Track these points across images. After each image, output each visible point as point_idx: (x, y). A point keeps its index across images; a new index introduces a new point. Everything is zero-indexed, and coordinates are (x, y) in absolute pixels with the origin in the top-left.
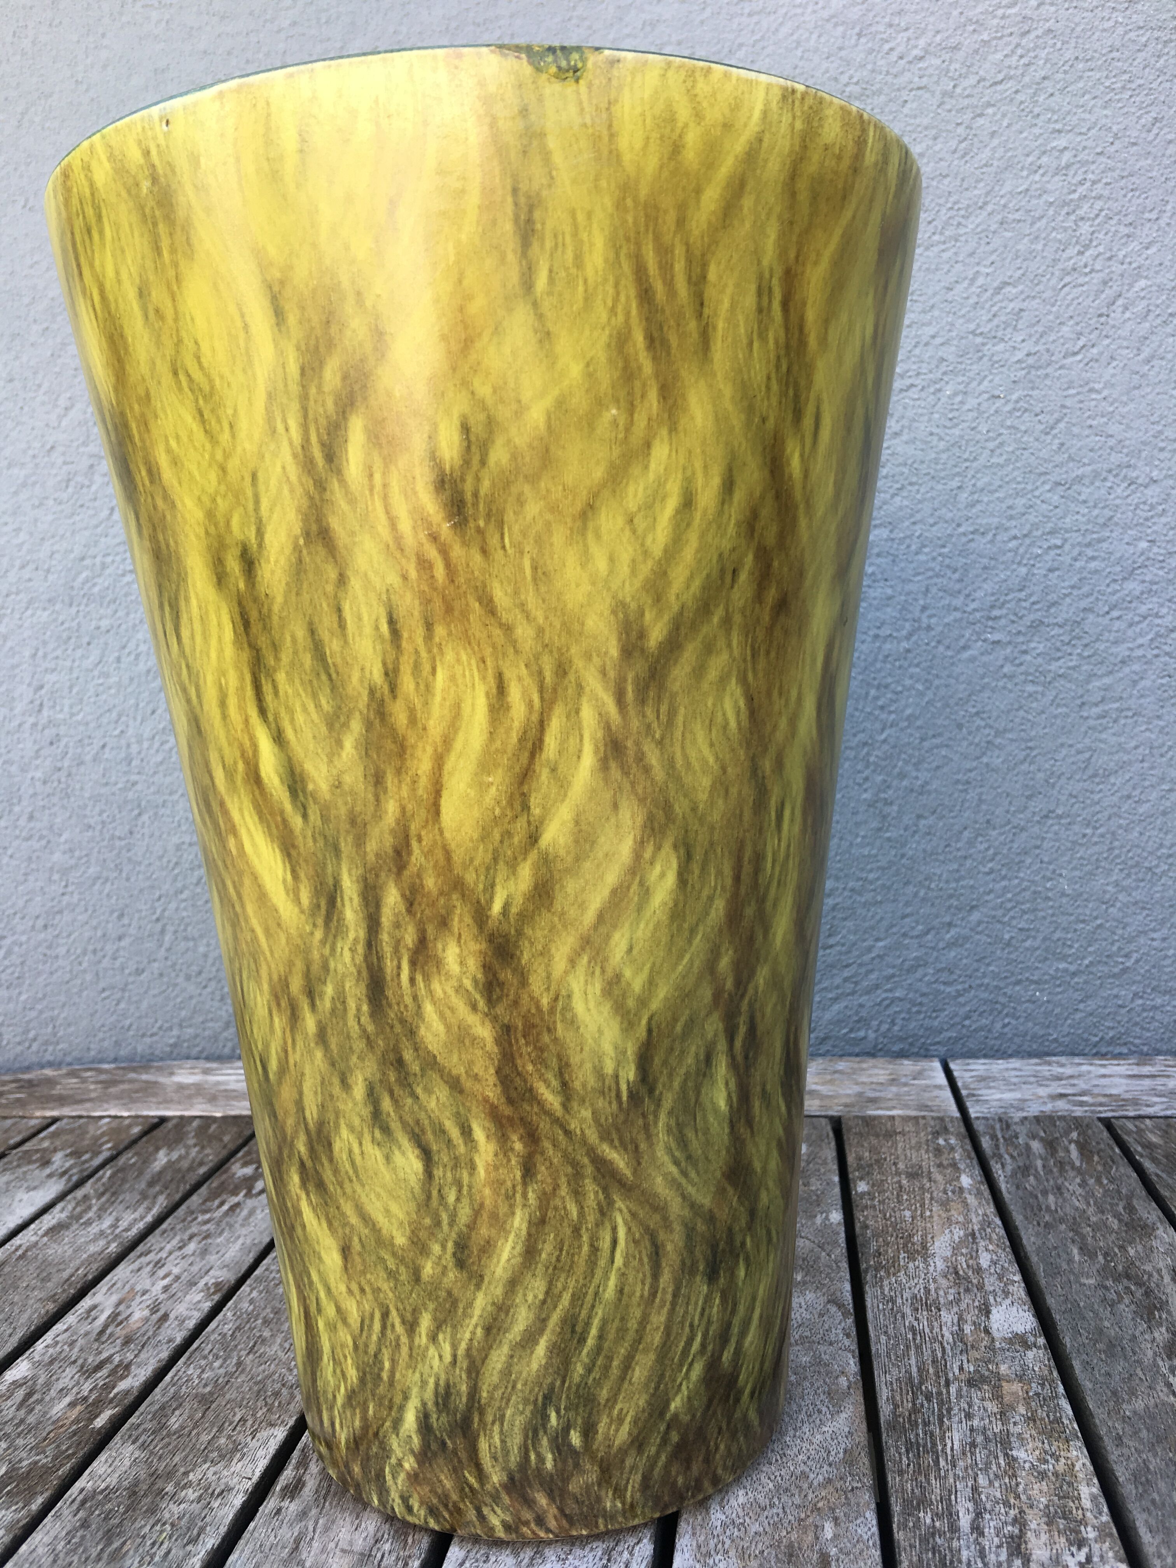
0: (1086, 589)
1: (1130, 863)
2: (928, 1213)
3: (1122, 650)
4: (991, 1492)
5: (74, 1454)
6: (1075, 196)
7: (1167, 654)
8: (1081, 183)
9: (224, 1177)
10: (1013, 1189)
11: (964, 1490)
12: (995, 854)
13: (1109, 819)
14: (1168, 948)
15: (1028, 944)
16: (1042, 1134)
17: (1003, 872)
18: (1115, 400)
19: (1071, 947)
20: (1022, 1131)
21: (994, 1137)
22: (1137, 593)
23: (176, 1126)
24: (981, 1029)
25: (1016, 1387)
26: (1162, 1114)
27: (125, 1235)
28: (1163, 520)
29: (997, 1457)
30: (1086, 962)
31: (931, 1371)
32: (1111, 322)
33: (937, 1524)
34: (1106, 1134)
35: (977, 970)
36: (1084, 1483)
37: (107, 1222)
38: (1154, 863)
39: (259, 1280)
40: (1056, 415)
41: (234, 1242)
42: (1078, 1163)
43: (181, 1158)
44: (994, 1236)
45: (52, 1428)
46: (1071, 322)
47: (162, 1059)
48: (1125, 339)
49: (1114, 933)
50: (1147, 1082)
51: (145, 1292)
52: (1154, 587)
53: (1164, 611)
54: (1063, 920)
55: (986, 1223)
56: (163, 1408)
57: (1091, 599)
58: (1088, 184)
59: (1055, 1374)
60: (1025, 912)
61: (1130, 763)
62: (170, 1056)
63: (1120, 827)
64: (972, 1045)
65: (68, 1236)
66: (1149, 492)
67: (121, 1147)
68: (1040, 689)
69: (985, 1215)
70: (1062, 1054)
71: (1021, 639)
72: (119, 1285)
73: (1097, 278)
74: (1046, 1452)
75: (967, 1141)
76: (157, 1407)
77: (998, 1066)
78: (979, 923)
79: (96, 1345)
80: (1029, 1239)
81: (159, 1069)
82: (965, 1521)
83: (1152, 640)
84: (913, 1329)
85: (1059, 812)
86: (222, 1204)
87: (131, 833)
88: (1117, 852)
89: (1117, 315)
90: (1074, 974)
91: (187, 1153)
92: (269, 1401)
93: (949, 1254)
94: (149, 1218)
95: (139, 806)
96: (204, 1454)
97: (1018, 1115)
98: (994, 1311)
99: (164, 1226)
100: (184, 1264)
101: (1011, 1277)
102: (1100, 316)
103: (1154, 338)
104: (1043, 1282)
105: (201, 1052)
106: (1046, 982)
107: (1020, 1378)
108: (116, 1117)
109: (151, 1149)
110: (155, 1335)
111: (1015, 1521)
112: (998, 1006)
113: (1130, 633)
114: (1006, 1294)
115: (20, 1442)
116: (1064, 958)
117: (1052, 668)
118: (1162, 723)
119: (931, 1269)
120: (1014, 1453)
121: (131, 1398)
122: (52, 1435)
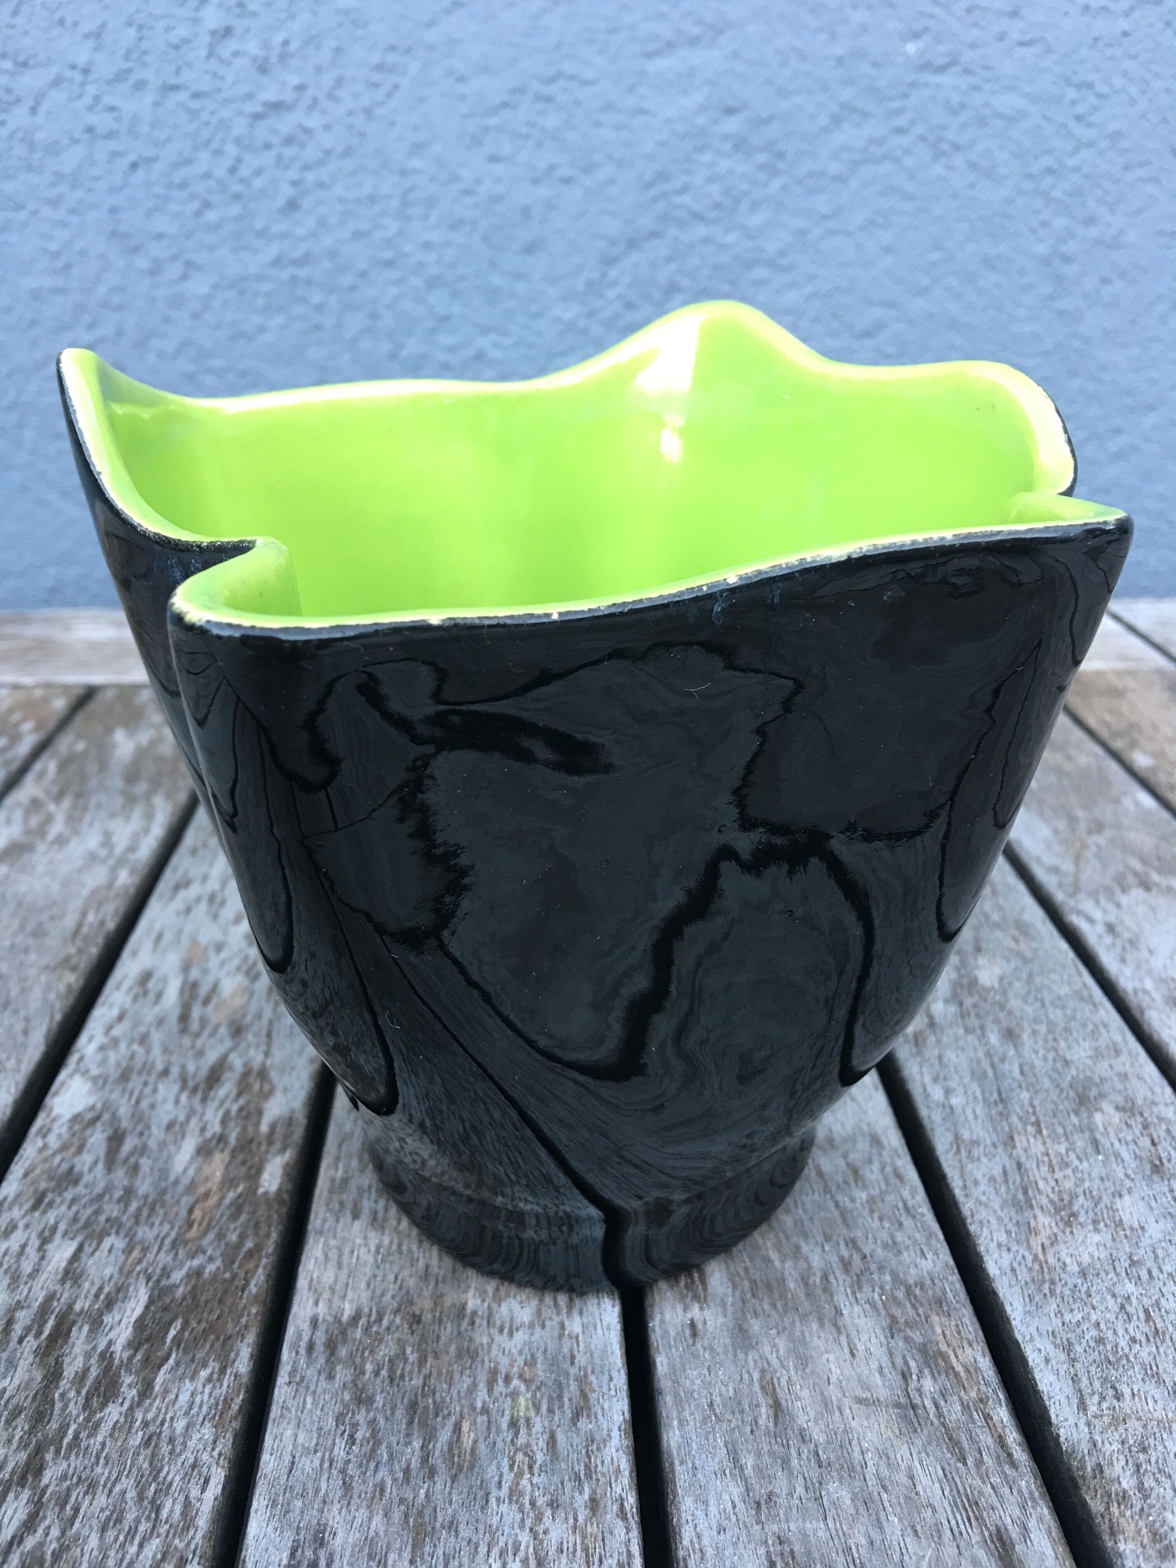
5: (258, 1248)
23: (117, 697)
27: (132, 857)
43: (151, 744)
45: (186, 1201)
51: (219, 946)
67: (49, 727)
72: (168, 937)
79: (186, 1042)
91: (157, 735)
94: (157, 831)
99: (188, 840)
108: (16, 686)
109: (99, 730)
110: (277, 1016)
115: (146, 1232)
121: (299, 1133)
122: (197, 1214)
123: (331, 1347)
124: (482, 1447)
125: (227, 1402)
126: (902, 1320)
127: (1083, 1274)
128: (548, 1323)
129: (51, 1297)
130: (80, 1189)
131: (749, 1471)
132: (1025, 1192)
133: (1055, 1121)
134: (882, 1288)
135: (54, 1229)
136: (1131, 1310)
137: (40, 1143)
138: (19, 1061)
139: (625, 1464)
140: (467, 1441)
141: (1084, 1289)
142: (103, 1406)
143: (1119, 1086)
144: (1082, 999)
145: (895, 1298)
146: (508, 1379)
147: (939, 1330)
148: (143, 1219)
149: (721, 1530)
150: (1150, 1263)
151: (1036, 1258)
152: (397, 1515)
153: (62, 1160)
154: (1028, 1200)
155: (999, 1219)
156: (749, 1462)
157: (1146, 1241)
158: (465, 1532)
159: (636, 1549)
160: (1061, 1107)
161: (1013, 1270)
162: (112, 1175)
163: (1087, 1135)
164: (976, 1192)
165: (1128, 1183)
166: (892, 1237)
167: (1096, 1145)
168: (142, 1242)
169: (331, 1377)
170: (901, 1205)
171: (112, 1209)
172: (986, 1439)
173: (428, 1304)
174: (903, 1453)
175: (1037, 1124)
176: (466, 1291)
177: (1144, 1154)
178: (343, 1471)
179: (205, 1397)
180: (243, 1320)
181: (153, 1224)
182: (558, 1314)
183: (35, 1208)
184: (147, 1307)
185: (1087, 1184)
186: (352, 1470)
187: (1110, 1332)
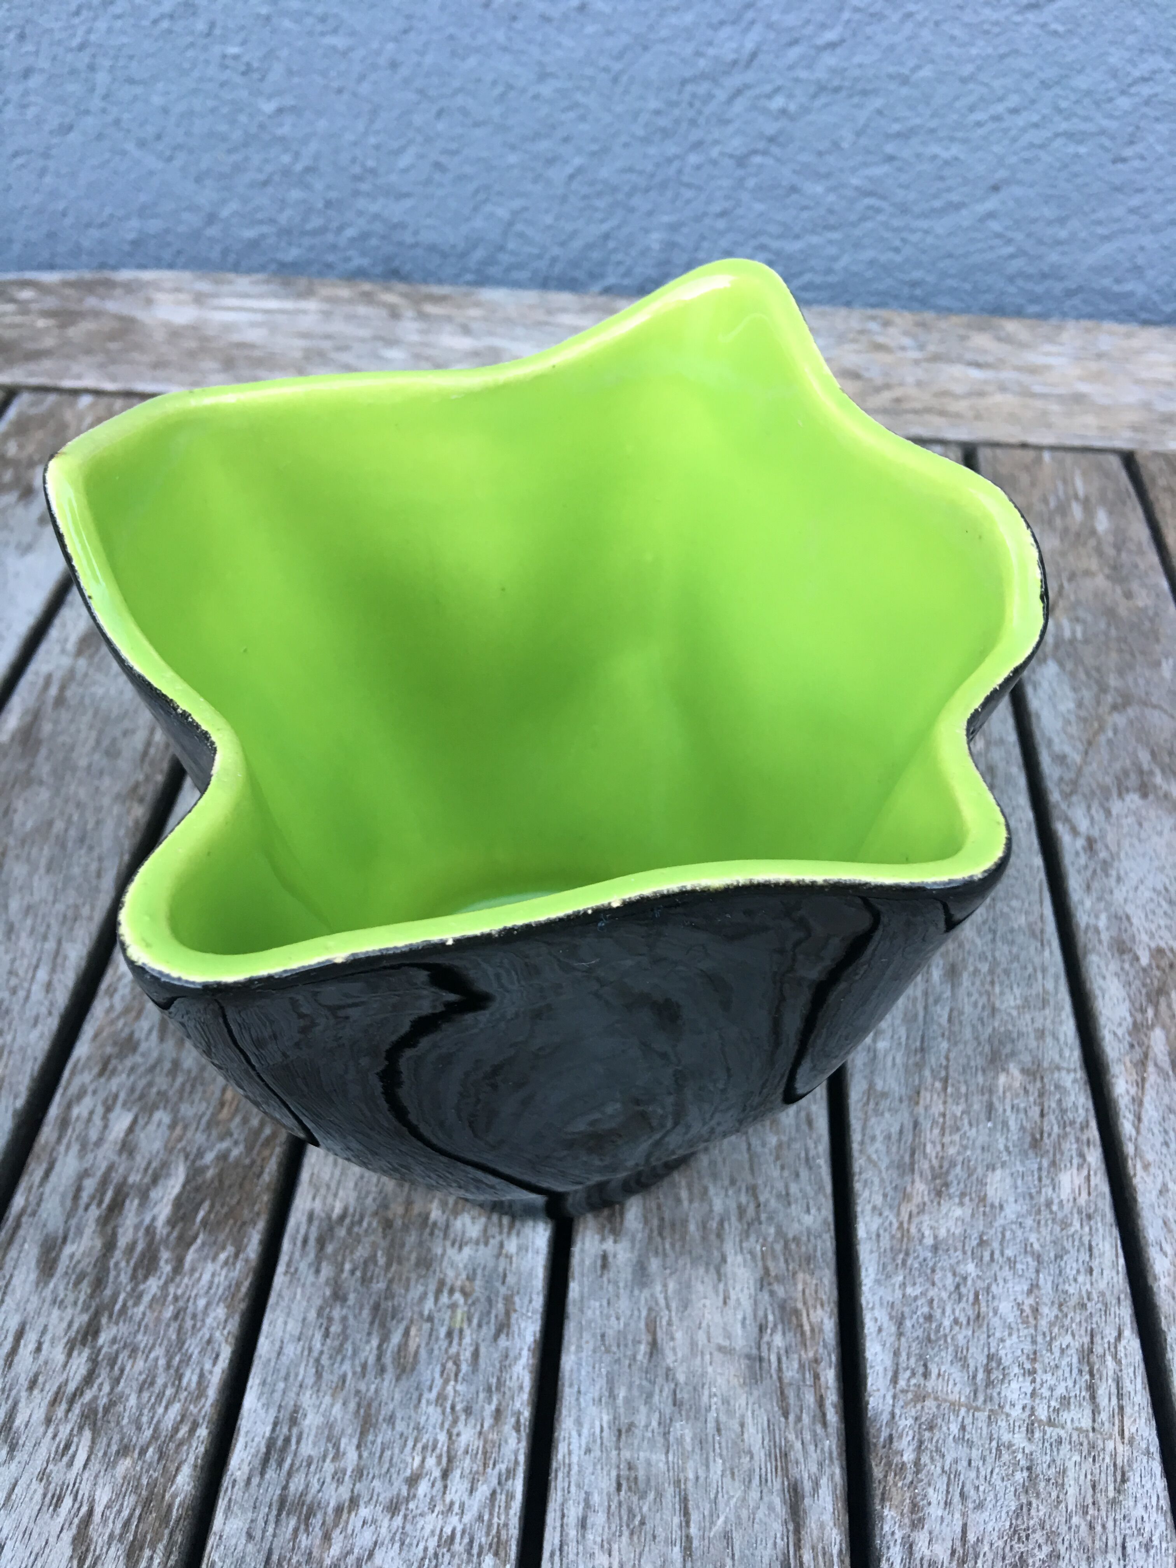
123: (321, 1243)
124: (423, 1352)
125: (238, 1285)
126: (773, 1274)
127: (935, 1248)
128: (492, 1241)
129: (111, 1168)
130: (138, 1059)
131: (620, 1401)
132: (912, 1154)
133: (962, 1079)
134: (765, 1239)
135: (116, 1097)
136: (963, 1290)
137: (107, 1003)
138: (93, 908)
139: (527, 1381)
140: (412, 1346)
141: (931, 1264)
142: (146, 1278)
143: (1033, 1044)
144: (1033, 934)
145: (773, 1250)
146: (451, 1291)
147: (800, 1287)
148: (186, 1095)
149: (588, 1451)
150: (996, 1245)
151: (901, 1224)
152: (352, 1406)
153: (125, 1024)
154: (912, 1164)
155: (882, 1181)
156: (622, 1393)
157: (1000, 1222)
158: (400, 1426)
159: (522, 1458)
160: (973, 1063)
161: (878, 1236)
162: (164, 1045)
163: (986, 1097)
164: (871, 1150)
165: (1005, 1157)
166: (787, 1187)
167: (990, 1108)
168: (183, 1118)
169: (318, 1271)
170: (803, 1155)
171: (161, 1082)
172: (810, 1398)
173: (400, 1210)
174: (741, 1401)
175: (945, 1081)
176: (431, 1202)
177: (1028, 1126)
178: (318, 1361)
179: (221, 1279)
180: (256, 1208)
181: (192, 1103)
182: (501, 1233)
183: (101, 1073)
184: (184, 1186)
185: (969, 1153)
186: (325, 1361)
187: (939, 1311)
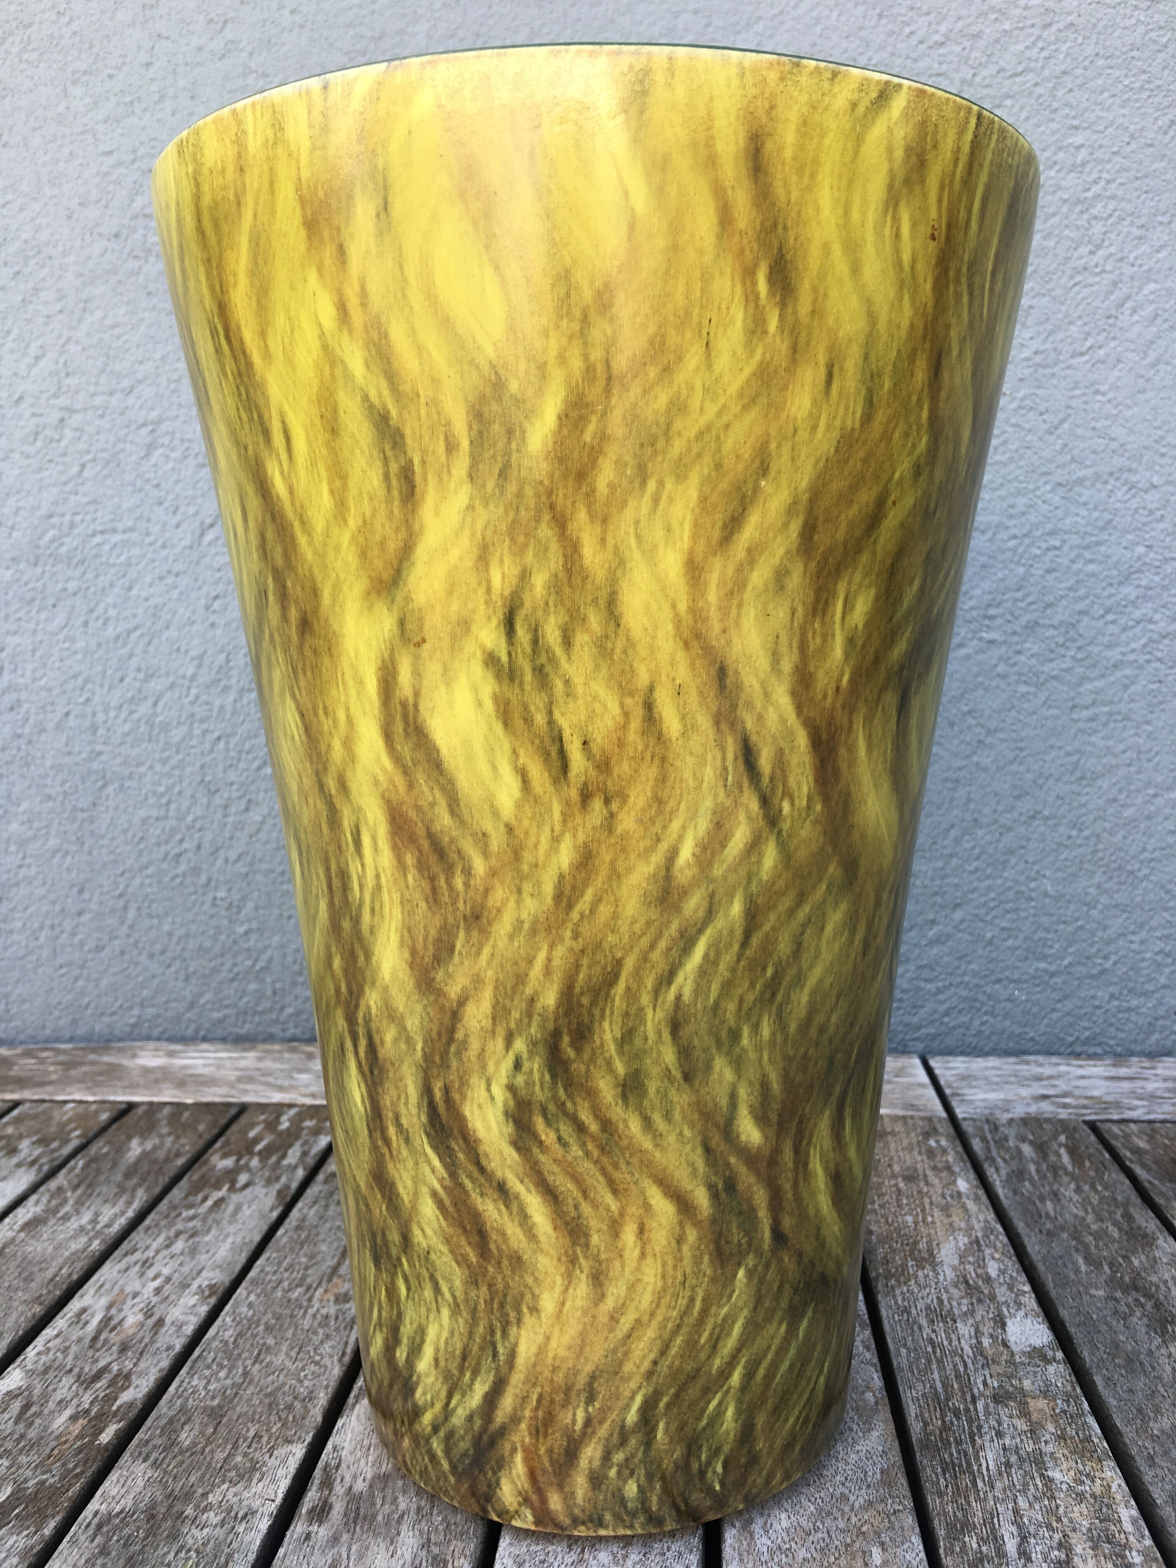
0: (1082, 592)
1: (1113, 866)
2: (930, 1219)
3: (1115, 654)
4: (1033, 1515)
5: (82, 1472)
6: (1089, 195)
7: (1159, 660)
8: (1095, 182)
9: (204, 1169)
10: (1010, 1194)
11: (1005, 1512)
12: (981, 853)
13: (1095, 821)
14: (1146, 951)
15: (1010, 943)
16: (1031, 1137)
17: (989, 871)
18: (1120, 403)
19: (1051, 947)
20: (1011, 1133)
21: (984, 1139)
22: (1132, 598)
23: (146, 1113)
24: (960, 1026)
25: (1042, 1403)
26: (1146, 1118)
27: (107, 1231)
28: (1161, 526)
29: (1033, 1478)
30: (1066, 962)
31: (956, 1386)
32: (1119, 324)
33: (984, 1549)
34: (1093, 1138)
35: (958, 968)
36: (1122, 1505)
37: (86, 1217)
38: (1137, 866)
39: (253, 1282)
40: (1061, 415)
41: (224, 1240)
42: (1070, 1168)
43: (155, 1148)
44: (999, 1245)
45: (54, 1443)
46: (1080, 323)
47: (121, 1040)
48: (1132, 342)
49: (1094, 935)
50: (1126, 1085)
51: (136, 1295)
52: (1149, 593)
53: (1158, 616)
54: (1045, 920)
55: (988, 1230)
56: (171, 1422)
57: (1087, 602)
58: (1103, 183)
59: (1078, 1390)
60: (1007, 912)
61: (1117, 767)
62: (129, 1037)
63: (1105, 830)
64: (950, 1041)
65: (46, 1232)
66: (1148, 497)
67: (91, 1134)
68: (1032, 689)
69: (986, 1221)
70: (1038, 1053)
71: (1016, 639)
72: (107, 1286)
73: (1108, 278)
74: (1081, 1473)
75: (958, 1143)
76: (164, 1421)
77: (978, 1064)
78: (962, 921)
79: (90, 1353)
80: (1034, 1247)
81: (120, 1050)
82: (1011, 1546)
83: (1144, 646)
84: (931, 1341)
85: (1046, 813)
86: (205, 1199)
87: (94, 805)
88: (1100, 854)
89: (1125, 318)
90: (1053, 974)
91: (162, 1143)
92: (283, 1416)
93: (956, 1262)
94: (130, 1214)
95: (104, 777)
96: (222, 1473)
97: (1004, 1117)
98: (1009, 1323)
99: (147, 1222)
100: (174, 1264)
101: (1021, 1287)
102: (1109, 317)
103: (1160, 342)
104: (1053, 1293)
105: (163, 1032)
106: (1025, 981)
107: (1045, 1394)
108: (81, 1102)
109: (123, 1137)
110: (152, 1341)
111: (1060, 1546)
112: (978, 1005)
113: (1124, 637)
114: (1019, 1305)
115: (23, 1459)
116: (1044, 958)
117: (1046, 669)
118: (1150, 728)
119: (941, 1278)
120: (1050, 1473)
121: (134, 1412)
122: (56, 1452)
